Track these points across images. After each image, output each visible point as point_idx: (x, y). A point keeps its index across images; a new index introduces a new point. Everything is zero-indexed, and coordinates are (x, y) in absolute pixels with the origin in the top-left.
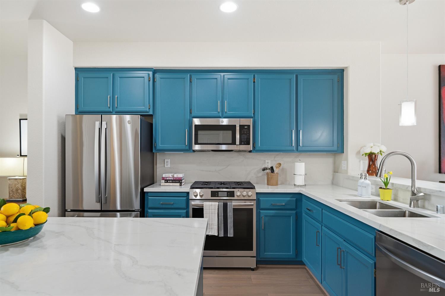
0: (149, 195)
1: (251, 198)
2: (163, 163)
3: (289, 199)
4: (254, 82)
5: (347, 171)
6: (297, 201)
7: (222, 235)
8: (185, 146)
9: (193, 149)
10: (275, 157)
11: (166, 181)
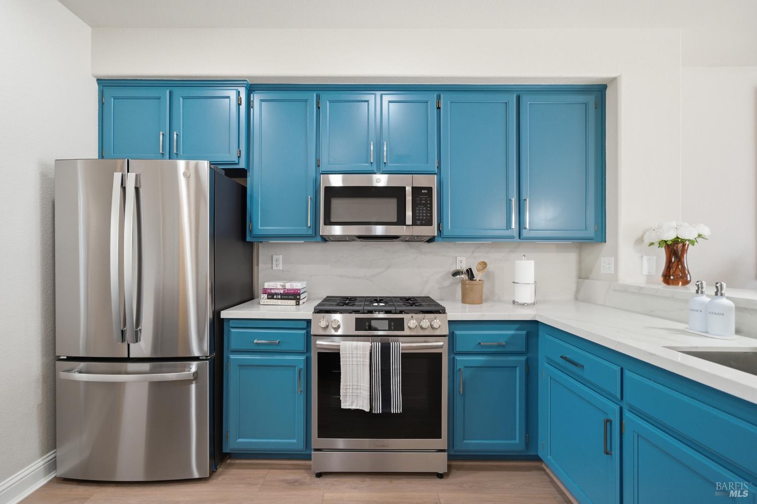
0: (231, 325)
1: (437, 333)
2: (271, 262)
3: (511, 332)
4: (439, 108)
5: (615, 276)
6: (528, 336)
7: (378, 409)
8: (306, 228)
9: (321, 234)
10: (473, 252)
11: (270, 297)
